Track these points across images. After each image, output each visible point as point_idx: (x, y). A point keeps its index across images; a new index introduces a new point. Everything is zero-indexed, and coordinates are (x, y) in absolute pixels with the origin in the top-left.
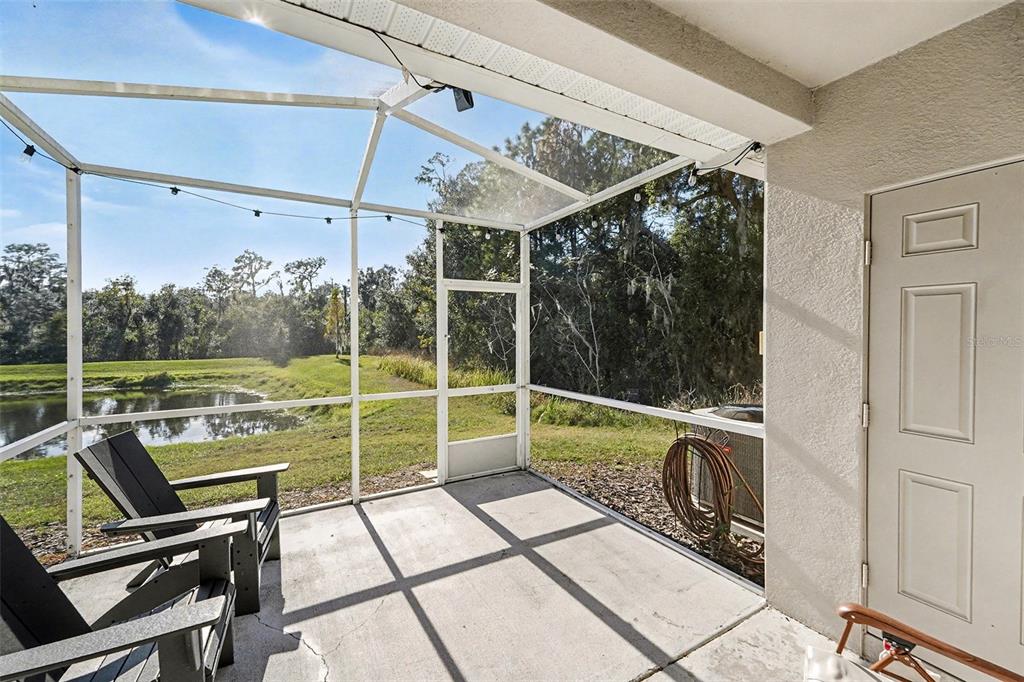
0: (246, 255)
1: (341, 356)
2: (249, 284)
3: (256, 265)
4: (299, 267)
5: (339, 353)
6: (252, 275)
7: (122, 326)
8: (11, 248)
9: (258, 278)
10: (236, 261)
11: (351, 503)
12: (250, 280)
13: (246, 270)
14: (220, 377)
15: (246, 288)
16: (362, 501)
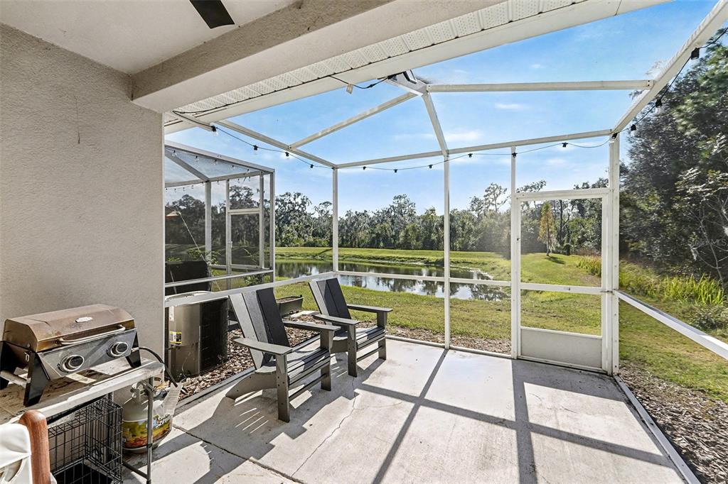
0: (492, 186)
1: (551, 254)
2: (493, 204)
3: (497, 192)
4: (526, 190)
5: (549, 252)
6: (495, 199)
7: (431, 232)
8: (395, 198)
9: (499, 200)
10: (486, 191)
11: (444, 347)
12: (494, 202)
13: (492, 196)
14: (471, 263)
15: (492, 207)
16: (450, 348)
